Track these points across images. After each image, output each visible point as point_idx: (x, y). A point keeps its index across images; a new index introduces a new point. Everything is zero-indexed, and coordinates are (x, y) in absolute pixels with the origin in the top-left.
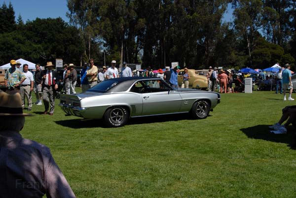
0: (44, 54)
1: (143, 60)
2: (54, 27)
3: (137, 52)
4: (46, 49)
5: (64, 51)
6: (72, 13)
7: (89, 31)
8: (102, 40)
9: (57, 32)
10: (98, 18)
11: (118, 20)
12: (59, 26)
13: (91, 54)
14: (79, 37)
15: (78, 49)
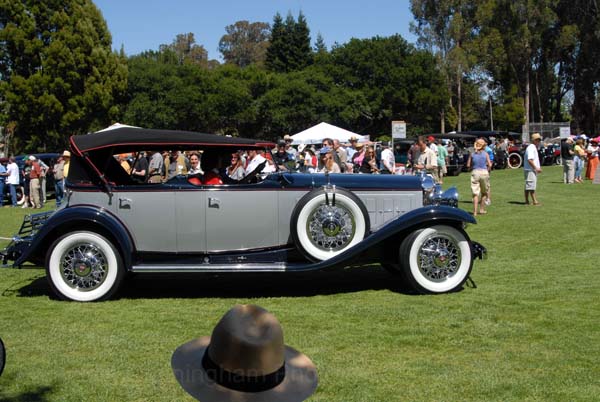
0: (369, 109)
1: (573, 112)
2: (388, 54)
3: (560, 97)
4: (372, 99)
5: (407, 102)
6: (421, 24)
7: (457, 58)
8: (485, 76)
9: (393, 65)
10: (475, 31)
11: (518, 31)
12: (396, 52)
13: (462, 106)
14: (438, 71)
15: (437, 97)
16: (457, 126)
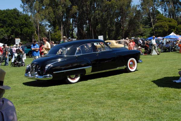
0: (6, 35)
1: (77, 35)
2: (12, 15)
3: (73, 30)
4: (7, 31)
5: (20, 32)
6: (24, 5)
7: (37, 17)
8: (47, 23)
9: (15, 19)
10: (43, 7)
11: (58, 8)
12: (15, 15)
13: (40, 33)
14: (31, 21)
15: (30, 31)
16: (38, 40)
